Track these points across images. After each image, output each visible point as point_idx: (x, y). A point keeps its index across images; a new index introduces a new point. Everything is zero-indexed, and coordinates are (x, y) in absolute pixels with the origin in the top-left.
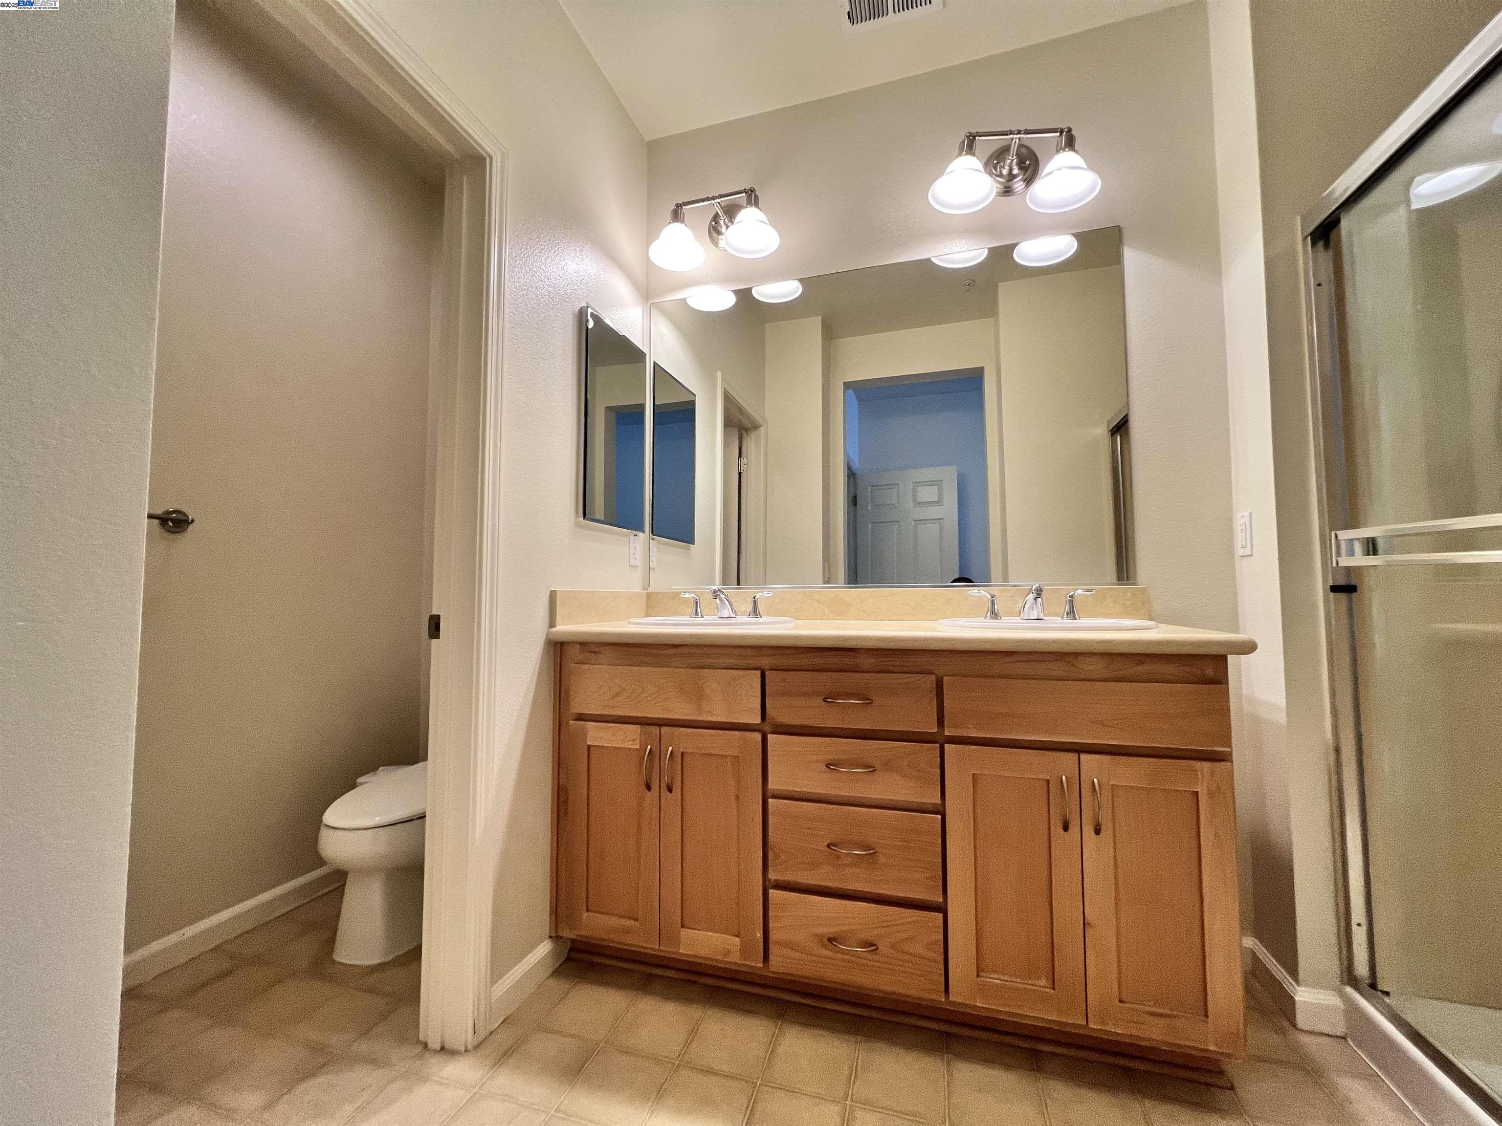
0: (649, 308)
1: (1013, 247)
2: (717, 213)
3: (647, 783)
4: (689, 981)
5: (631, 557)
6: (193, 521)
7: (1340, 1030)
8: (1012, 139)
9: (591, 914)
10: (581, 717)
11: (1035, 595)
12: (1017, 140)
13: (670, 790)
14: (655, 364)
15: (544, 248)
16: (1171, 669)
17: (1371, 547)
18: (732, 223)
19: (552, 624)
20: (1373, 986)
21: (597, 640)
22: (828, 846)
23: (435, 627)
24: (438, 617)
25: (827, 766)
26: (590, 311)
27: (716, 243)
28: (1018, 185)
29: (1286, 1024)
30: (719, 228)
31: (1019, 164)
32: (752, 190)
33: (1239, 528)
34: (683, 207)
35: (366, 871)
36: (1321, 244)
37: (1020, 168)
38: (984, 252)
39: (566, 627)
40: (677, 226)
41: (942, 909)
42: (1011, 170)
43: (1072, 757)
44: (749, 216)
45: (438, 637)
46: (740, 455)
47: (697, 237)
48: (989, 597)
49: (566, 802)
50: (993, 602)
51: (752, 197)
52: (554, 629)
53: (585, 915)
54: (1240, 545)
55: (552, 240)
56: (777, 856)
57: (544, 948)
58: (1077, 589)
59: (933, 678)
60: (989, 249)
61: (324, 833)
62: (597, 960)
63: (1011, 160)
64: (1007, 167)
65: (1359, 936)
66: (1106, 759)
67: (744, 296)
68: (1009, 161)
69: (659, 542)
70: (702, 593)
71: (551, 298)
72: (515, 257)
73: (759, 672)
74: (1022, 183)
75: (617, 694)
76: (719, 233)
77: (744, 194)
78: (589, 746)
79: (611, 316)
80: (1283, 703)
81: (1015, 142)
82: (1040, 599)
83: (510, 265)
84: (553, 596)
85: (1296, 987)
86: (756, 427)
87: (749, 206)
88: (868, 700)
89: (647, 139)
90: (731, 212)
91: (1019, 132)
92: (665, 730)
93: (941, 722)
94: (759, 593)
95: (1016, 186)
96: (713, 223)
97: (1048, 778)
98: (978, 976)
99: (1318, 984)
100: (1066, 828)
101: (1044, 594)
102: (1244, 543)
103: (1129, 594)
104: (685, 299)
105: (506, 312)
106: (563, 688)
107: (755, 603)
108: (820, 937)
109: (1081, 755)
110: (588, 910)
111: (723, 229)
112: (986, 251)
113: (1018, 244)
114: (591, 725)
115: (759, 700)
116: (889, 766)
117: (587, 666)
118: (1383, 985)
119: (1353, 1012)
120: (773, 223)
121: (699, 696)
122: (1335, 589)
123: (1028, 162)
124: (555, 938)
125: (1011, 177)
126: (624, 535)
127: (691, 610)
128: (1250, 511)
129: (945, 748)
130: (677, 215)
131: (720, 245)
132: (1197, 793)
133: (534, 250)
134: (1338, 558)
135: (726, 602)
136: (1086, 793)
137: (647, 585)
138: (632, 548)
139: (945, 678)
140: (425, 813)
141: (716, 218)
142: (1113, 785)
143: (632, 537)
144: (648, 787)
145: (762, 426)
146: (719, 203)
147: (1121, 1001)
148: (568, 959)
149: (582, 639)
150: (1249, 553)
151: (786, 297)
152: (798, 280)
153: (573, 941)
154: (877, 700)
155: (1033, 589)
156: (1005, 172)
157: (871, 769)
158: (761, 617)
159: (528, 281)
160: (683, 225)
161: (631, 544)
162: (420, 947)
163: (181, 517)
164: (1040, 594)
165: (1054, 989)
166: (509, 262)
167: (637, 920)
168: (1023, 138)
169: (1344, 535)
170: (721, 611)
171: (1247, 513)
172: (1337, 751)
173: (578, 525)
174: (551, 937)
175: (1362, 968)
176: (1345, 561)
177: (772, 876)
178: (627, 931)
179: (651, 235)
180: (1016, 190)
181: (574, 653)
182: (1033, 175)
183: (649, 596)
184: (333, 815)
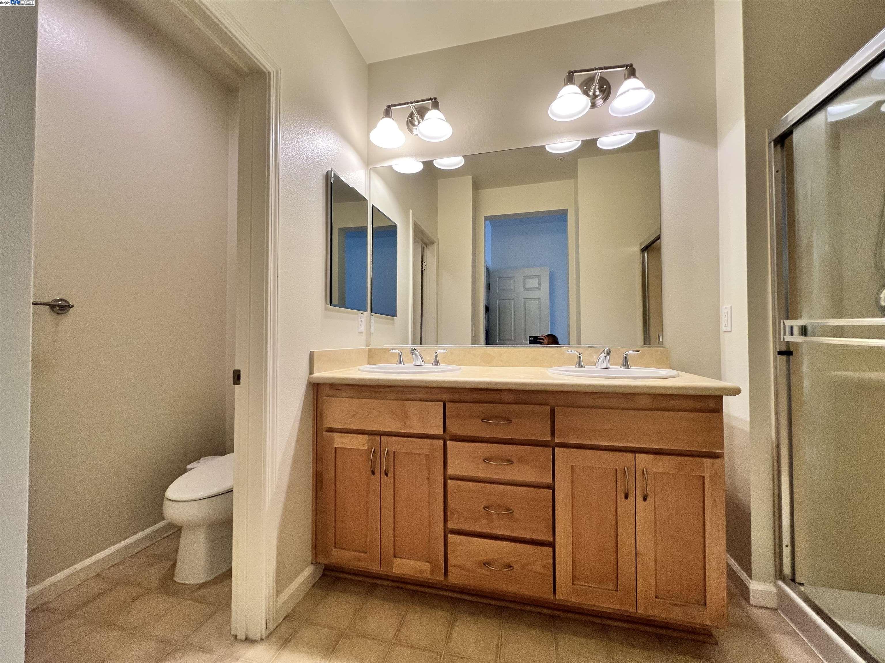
0: (369, 171)
1: (596, 140)
2: (412, 111)
3: (372, 470)
4: (398, 587)
5: (359, 327)
6: (73, 306)
7: (774, 605)
8: (596, 73)
9: (337, 550)
10: (331, 430)
11: (606, 355)
12: (599, 74)
13: (387, 475)
14: (373, 206)
15: (304, 133)
16: (691, 404)
17: (804, 331)
18: (423, 119)
19: (311, 372)
20: (793, 580)
21: (340, 382)
22: (484, 508)
23: (237, 377)
24: (239, 371)
25: (483, 460)
26: (333, 172)
27: (411, 131)
28: (599, 101)
29: (743, 602)
30: (414, 122)
31: (599, 89)
32: (435, 99)
33: (724, 315)
34: (392, 108)
35: (194, 526)
36: (779, 147)
37: (601, 91)
38: (578, 143)
39: (320, 374)
40: (387, 120)
41: (552, 545)
42: (595, 92)
43: (631, 456)
44: (433, 114)
45: (239, 384)
46: (422, 260)
47: (400, 128)
48: (578, 354)
49: (322, 481)
50: (580, 357)
51: (436, 104)
52: (313, 376)
53: (334, 550)
54: (724, 324)
55: (309, 127)
56: (452, 513)
57: (309, 570)
58: (629, 350)
59: (549, 407)
60: (582, 141)
61: (166, 503)
62: (341, 575)
63: (595, 86)
64: (592, 91)
65: (787, 552)
66: (651, 456)
67: (428, 165)
68: (594, 87)
69: (375, 317)
70: (403, 349)
71: (309, 165)
72: (286, 139)
73: (442, 403)
74: (601, 100)
75: (353, 416)
76: (413, 125)
77: (430, 101)
78: (335, 447)
79: (346, 176)
80: (748, 419)
81: (598, 75)
82: (608, 357)
83: (282, 144)
84: (312, 355)
85: (750, 580)
86: (432, 243)
87: (433, 109)
88: (509, 421)
89: (368, 62)
90: (422, 112)
91: (601, 69)
92: (383, 438)
93: (553, 434)
94: (439, 351)
95: (597, 102)
96: (410, 119)
97: (617, 468)
98: (573, 584)
99: (761, 579)
100: (626, 497)
101: (611, 354)
102: (727, 324)
103: (659, 353)
104: (392, 166)
105: (281, 175)
106: (319, 412)
107: (436, 356)
108: (479, 562)
109: (636, 455)
110: (335, 547)
111: (416, 123)
112: (580, 142)
113: (598, 138)
114: (336, 435)
115: (442, 420)
116: (521, 460)
117: (334, 398)
118: (798, 579)
119: (781, 595)
120: (448, 120)
121: (405, 417)
122: (780, 353)
123: (605, 87)
124: (315, 563)
125: (595, 96)
126: (355, 314)
127: (397, 359)
128: (731, 305)
129: (555, 449)
130: (388, 113)
131: (413, 132)
132: (704, 477)
133: (297, 134)
134: (785, 336)
135: (419, 356)
136: (639, 476)
137: (368, 344)
138: (360, 322)
139: (556, 408)
140: (233, 488)
141: (411, 115)
142: (654, 473)
143: (360, 315)
144: (373, 473)
145: (435, 242)
146: (414, 106)
147: (656, 598)
148: (323, 575)
149: (331, 382)
150: (730, 330)
151: (454, 166)
152: (462, 156)
153: (326, 565)
154: (514, 420)
155: (605, 350)
156: (591, 93)
157: (510, 462)
158: (440, 365)
159: (294, 154)
160: (391, 120)
161: (359, 320)
162: (230, 570)
163: (64, 303)
164: (609, 354)
165: (617, 591)
166: (281, 142)
167: (366, 553)
168: (603, 72)
169: (789, 323)
170: (416, 361)
171: (729, 306)
172: (778, 446)
173: (326, 309)
174: (312, 563)
175: (787, 570)
176: (789, 338)
177: (450, 526)
178: (360, 560)
179: (370, 125)
180: (598, 104)
181: (326, 391)
182: (608, 96)
183: (370, 351)
184: (172, 492)
